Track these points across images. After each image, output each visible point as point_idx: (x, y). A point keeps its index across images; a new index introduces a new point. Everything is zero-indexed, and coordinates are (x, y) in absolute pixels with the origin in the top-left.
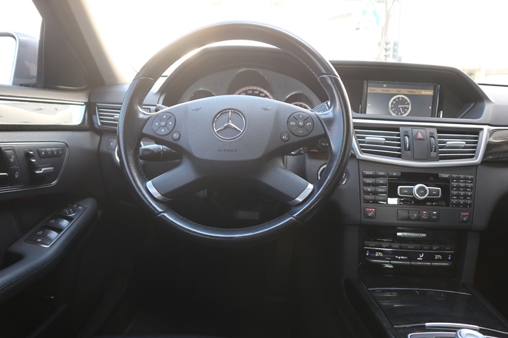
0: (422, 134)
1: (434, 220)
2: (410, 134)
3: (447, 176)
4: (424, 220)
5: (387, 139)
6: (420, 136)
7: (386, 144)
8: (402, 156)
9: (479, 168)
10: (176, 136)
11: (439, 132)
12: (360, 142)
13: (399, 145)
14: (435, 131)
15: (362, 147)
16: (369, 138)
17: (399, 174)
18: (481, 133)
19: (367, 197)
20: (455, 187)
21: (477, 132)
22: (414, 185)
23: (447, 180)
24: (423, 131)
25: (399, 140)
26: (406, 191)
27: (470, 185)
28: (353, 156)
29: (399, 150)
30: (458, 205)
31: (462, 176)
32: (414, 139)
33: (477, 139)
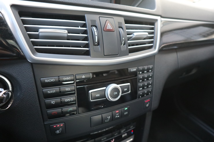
0: (111, 24)
1: (125, 116)
2: (98, 24)
3: (135, 70)
4: (117, 119)
5: (70, 31)
6: (109, 27)
7: (68, 38)
8: (91, 52)
12: (31, 36)
13: (86, 39)
14: (122, 20)
15: (34, 44)
16: (44, 30)
18: (156, 24)
19: (50, 111)
20: (141, 79)
21: (152, 23)
22: (106, 86)
23: (135, 74)
24: (111, 20)
25: (85, 32)
26: (98, 95)
27: (150, 74)
28: (21, 58)
29: (87, 46)
30: (143, 95)
31: (146, 67)
32: (103, 30)
33: (153, 29)
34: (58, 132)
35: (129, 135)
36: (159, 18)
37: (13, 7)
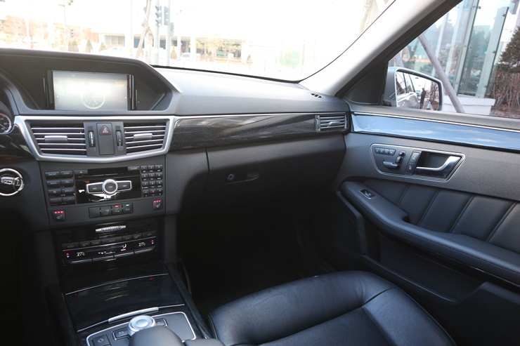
0: (108, 128)
1: (128, 213)
2: (94, 129)
3: (136, 168)
4: (117, 214)
5: (69, 136)
6: (105, 131)
7: (68, 142)
8: (88, 153)
9: (168, 156)
11: (125, 125)
12: (39, 141)
13: (84, 142)
14: (121, 124)
15: (41, 147)
16: (48, 136)
17: (86, 172)
18: (167, 124)
19: (53, 199)
20: (145, 178)
21: (164, 122)
22: (103, 181)
23: (137, 172)
24: (108, 125)
25: (83, 136)
26: (95, 189)
27: (159, 174)
28: (30, 157)
29: (84, 147)
30: (150, 194)
31: (151, 167)
32: (99, 134)
33: (164, 129)
34: (58, 218)
35: (148, 245)
36: (171, 118)
37: (27, 121)
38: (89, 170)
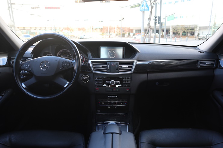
2: (109, 64)
3: (122, 77)
4: (114, 92)
5: (102, 66)
6: (113, 65)
7: (102, 68)
8: (107, 71)
9: (133, 74)
10: (30, 69)
11: (119, 63)
12: (94, 67)
13: (106, 68)
15: (94, 69)
16: (97, 66)
17: (106, 77)
19: (96, 85)
21: (133, 62)
23: (122, 79)
24: (114, 63)
25: (106, 66)
26: (108, 83)
27: (129, 80)
28: (92, 72)
30: (125, 86)
31: (127, 77)
32: (111, 66)
33: (132, 65)
34: (97, 90)
35: (124, 104)
36: (135, 61)
37: (91, 61)
38: (107, 77)
